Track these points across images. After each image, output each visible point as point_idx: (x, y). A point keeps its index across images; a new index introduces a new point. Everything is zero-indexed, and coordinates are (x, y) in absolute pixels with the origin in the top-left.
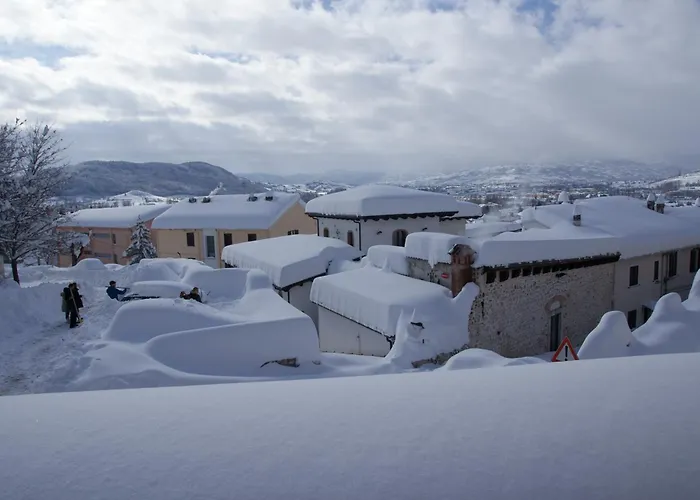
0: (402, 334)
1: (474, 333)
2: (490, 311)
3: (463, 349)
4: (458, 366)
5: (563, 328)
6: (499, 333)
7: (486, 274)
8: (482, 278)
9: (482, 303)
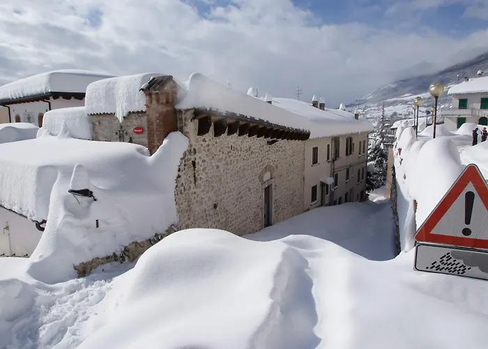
0: (56, 216)
1: (184, 206)
2: (204, 176)
3: (169, 231)
4: (157, 276)
5: (273, 200)
6: (215, 206)
7: (197, 121)
8: (192, 126)
9: (194, 163)
